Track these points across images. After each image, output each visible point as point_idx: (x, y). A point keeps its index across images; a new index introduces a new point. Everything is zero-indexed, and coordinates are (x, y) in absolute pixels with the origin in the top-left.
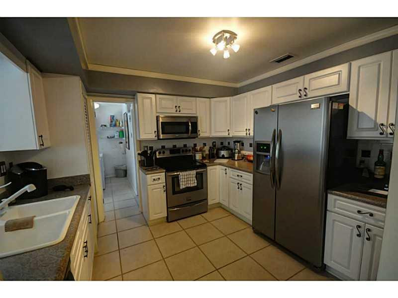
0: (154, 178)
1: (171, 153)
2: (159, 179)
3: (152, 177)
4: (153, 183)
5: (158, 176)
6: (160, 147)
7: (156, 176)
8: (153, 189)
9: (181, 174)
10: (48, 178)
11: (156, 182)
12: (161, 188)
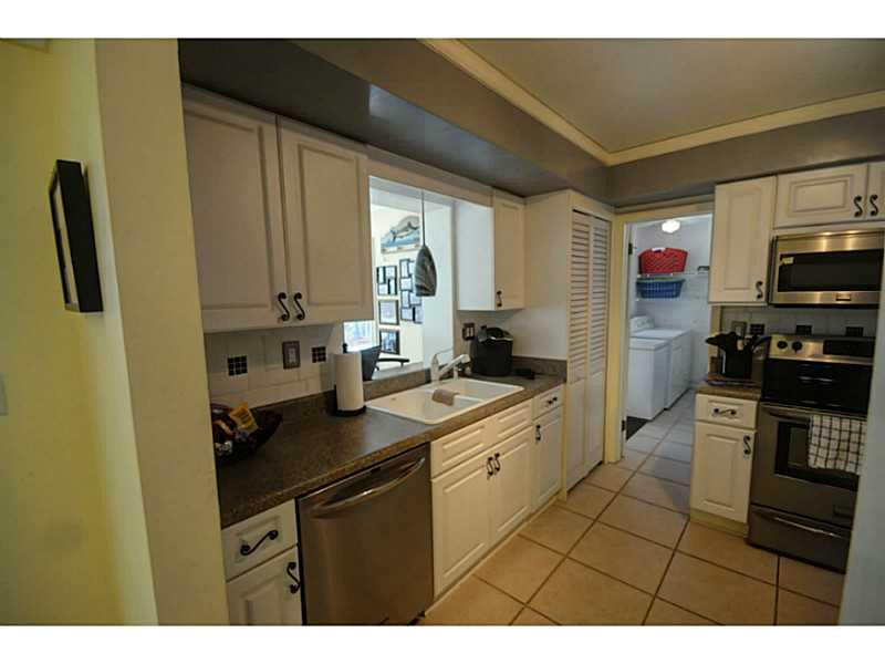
0: (716, 405)
1: (826, 352)
2: (733, 412)
3: (711, 401)
4: (710, 418)
5: (733, 404)
6: (794, 329)
7: (726, 403)
8: (709, 435)
9: (816, 419)
10: (513, 354)
11: (725, 419)
12: (737, 440)
